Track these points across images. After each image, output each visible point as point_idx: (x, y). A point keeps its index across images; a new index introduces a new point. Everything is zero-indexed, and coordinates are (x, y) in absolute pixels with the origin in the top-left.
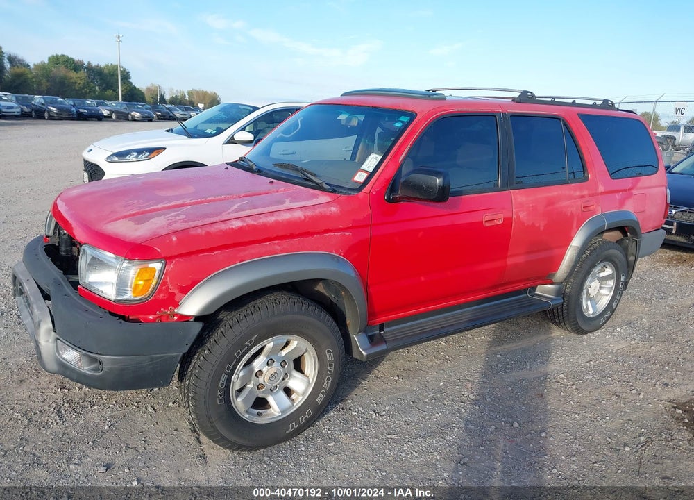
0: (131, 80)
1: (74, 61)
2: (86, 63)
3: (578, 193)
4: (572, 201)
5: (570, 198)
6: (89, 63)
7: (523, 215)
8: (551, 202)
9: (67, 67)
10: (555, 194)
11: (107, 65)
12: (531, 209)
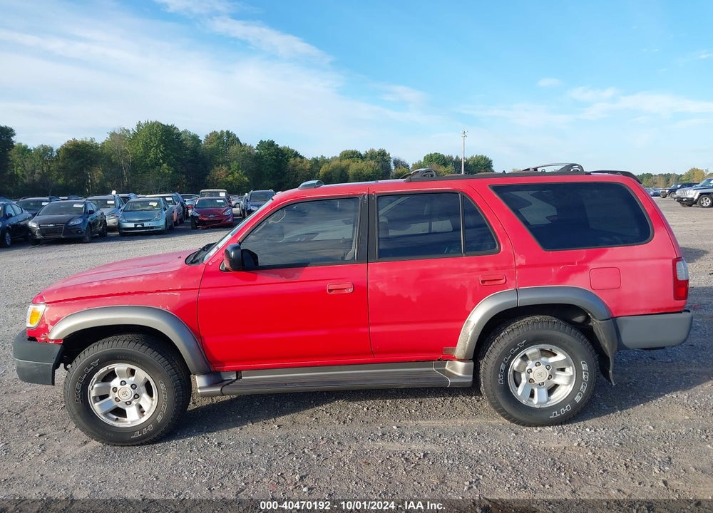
0: (493, 168)
1: (444, 157)
2: (455, 158)
3: (474, 266)
4: (465, 274)
5: (461, 270)
6: (457, 157)
7: (381, 286)
8: (424, 274)
9: (438, 163)
10: (434, 266)
11: (472, 157)
12: (395, 280)
